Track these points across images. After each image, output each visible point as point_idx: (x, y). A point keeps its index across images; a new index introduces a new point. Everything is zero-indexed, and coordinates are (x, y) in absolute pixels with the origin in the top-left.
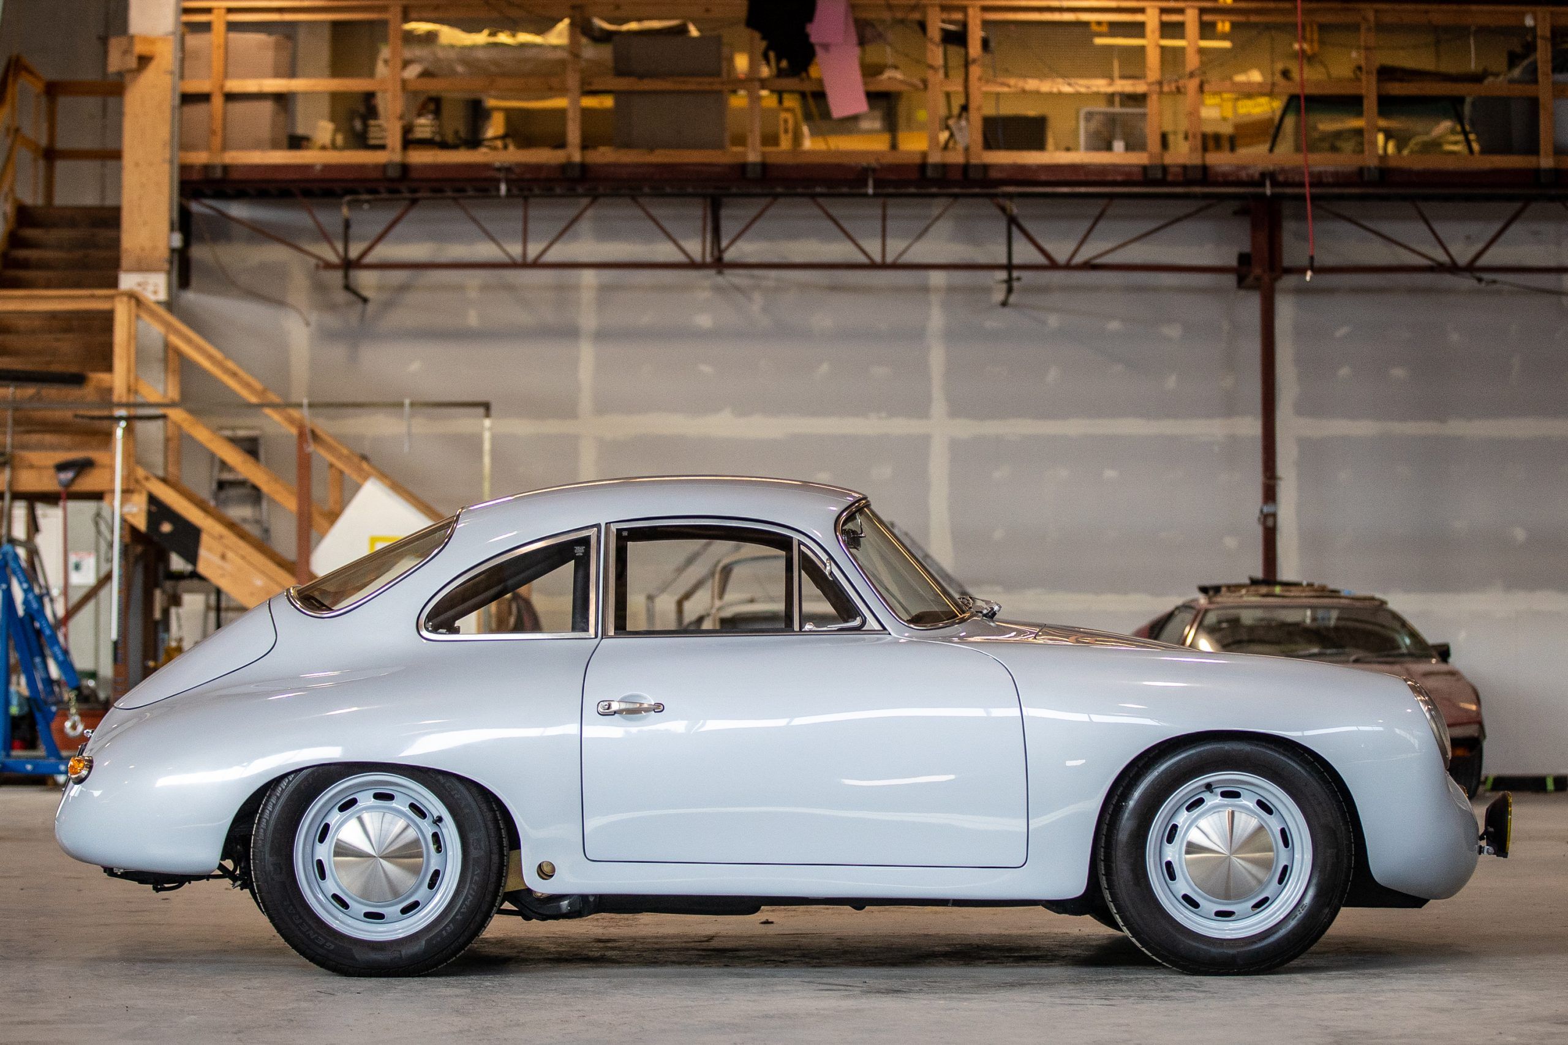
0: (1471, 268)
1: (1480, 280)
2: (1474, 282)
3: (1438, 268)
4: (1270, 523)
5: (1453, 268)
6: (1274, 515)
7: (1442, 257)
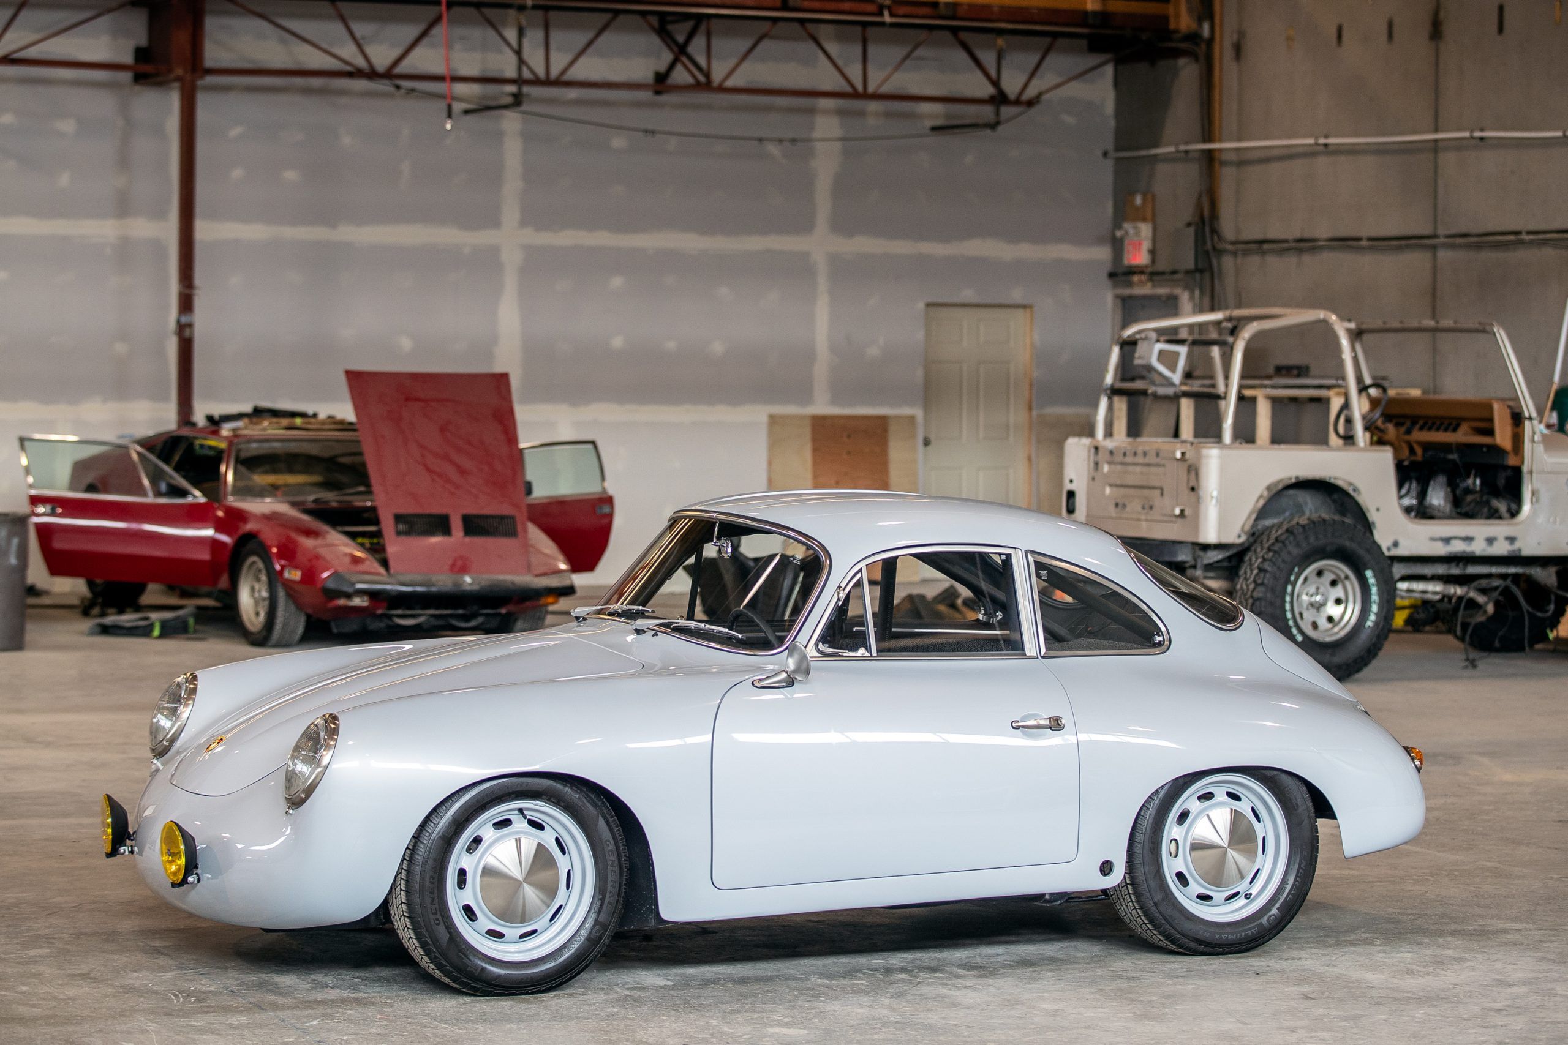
0: (389, 75)
1: (398, 87)
2: (392, 89)
3: (356, 73)
4: (187, 333)
5: (372, 74)
6: (190, 325)
7: (360, 62)
